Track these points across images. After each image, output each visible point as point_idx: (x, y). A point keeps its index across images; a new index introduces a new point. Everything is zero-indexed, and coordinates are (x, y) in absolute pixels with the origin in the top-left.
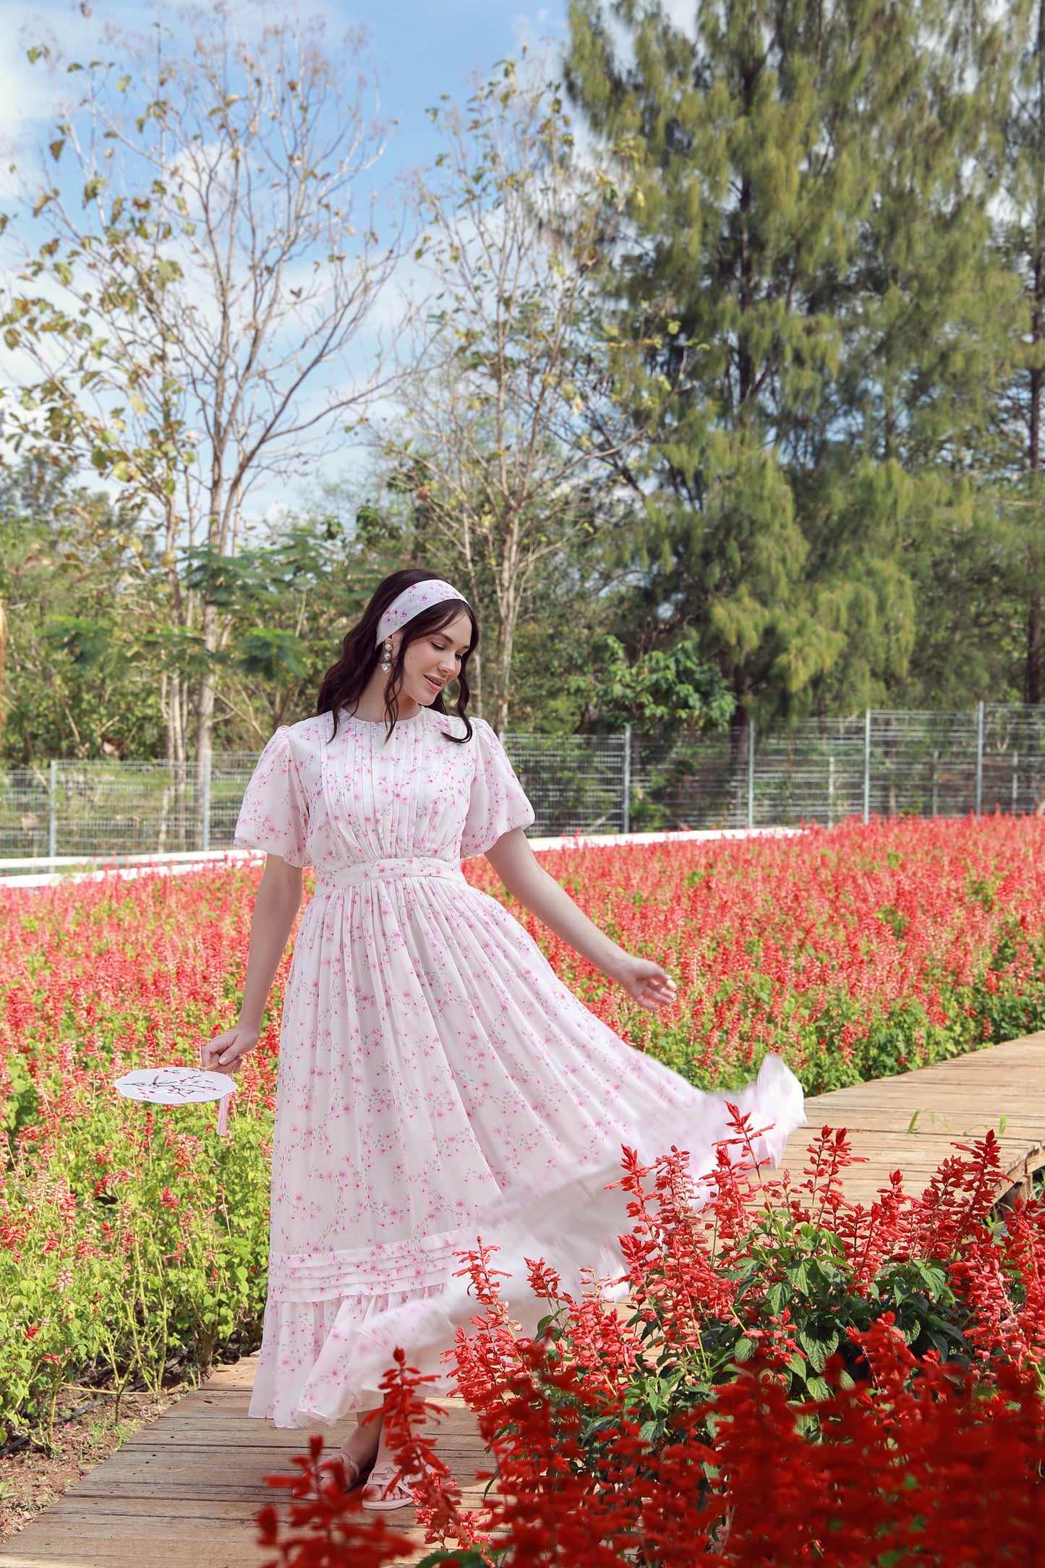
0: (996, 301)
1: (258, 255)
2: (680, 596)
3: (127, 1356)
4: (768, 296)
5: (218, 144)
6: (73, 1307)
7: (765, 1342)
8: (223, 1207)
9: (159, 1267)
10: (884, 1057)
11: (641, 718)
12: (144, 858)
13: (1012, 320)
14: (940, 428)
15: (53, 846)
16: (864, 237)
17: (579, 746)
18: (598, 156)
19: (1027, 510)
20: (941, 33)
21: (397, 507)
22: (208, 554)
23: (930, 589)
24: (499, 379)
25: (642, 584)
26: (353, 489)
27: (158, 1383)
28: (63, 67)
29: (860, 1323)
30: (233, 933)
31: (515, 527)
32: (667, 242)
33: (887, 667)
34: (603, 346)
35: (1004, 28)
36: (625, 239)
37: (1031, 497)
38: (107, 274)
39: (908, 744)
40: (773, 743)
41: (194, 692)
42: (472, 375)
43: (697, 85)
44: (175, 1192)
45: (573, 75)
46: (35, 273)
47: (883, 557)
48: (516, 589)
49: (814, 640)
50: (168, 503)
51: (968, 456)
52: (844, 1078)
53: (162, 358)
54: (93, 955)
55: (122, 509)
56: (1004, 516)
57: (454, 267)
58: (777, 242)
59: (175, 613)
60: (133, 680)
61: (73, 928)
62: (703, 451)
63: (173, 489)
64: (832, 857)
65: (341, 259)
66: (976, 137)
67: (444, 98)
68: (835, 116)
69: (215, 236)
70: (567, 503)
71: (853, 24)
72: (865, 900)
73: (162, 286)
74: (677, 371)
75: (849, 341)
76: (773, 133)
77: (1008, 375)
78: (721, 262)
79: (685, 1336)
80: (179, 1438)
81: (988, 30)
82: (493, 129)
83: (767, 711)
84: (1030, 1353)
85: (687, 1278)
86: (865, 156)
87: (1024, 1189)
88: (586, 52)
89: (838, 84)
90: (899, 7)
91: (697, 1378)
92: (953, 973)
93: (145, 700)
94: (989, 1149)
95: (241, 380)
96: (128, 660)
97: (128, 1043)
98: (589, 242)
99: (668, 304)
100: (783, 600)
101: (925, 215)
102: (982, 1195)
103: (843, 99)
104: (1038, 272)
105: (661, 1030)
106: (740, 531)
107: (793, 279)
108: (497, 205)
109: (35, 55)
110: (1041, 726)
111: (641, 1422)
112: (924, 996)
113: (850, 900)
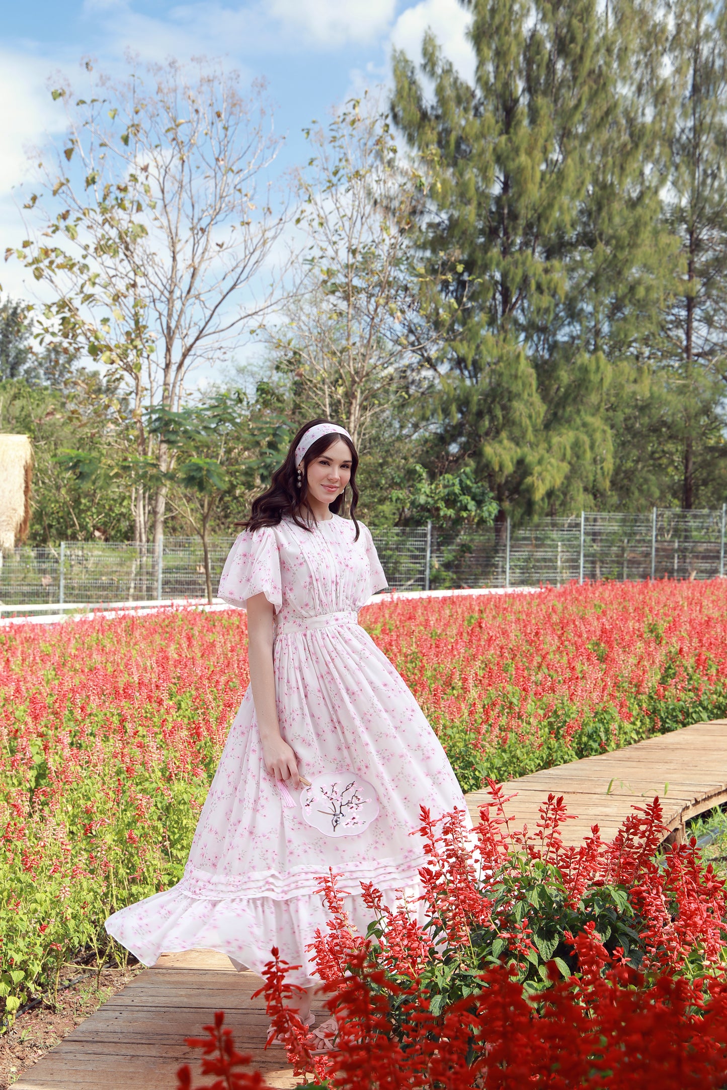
0: (665, 253)
1: (195, 221)
2: (463, 439)
3: (105, 944)
4: (521, 249)
5: (171, 151)
6: (70, 911)
7: (511, 941)
8: (167, 843)
9: (126, 883)
10: (591, 743)
11: (438, 517)
12: (120, 605)
13: (676, 266)
14: (629, 334)
15: (62, 596)
16: (581, 212)
17: (397, 535)
18: (413, 160)
19: (685, 386)
20: (632, 84)
21: (283, 382)
22: (163, 410)
23: (623, 435)
24: (348, 300)
25: (439, 431)
26: (255, 369)
27: (125, 962)
28: (73, 102)
29: (572, 928)
30: (176, 656)
31: (358, 394)
32: (456, 214)
33: (594, 486)
34: (415, 279)
35: (671, 82)
36: (430, 212)
37: (687, 378)
38: (99, 233)
39: (608, 534)
40: (521, 533)
41: (152, 498)
42: (332, 299)
43: (475, 115)
44: (137, 833)
45: (397, 109)
46: (54, 232)
47: (593, 415)
48: (359, 434)
49: (549, 467)
50: (137, 378)
51: (647, 351)
52: (566, 757)
53: (134, 285)
54: (86, 670)
55: (108, 381)
56: (670, 390)
57: (321, 230)
58: (525, 214)
59: (141, 448)
60: (115, 491)
61: (73, 651)
62: (478, 347)
63: (140, 369)
64: (559, 607)
65: (248, 224)
66: (652, 150)
67: (314, 122)
68: (563, 136)
69: (169, 209)
70: (391, 379)
71: (575, 78)
72: (580, 636)
73: (134, 241)
74: (462, 296)
75: (571, 278)
76: (524, 146)
77: (672, 300)
78: (490, 228)
79: (461, 937)
80: (137, 1001)
81: (661, 83)
82: (345, 141)
83: (519, 511)
84: (682, 950)
85: (462, 897)
86: (582, 161)
87: (679, 833)
88: (405, 94)
89: (565, 117)
90: (604, 68)
91: (468, 966)
92: (636, 686)
93: (121, 504)
94: (655, 810)
95: (184, 300)
96: (111, 478)
97: (107, 731)
98: (406, 214)
99: (457, 254)
100: (530, 443)
101: (620, 199)
102: (651, 841)
103: (569, 125)
104: (691, 235)
105: (448, 724)
106: (502, 398)
107: (537, 237)
108: (348, 190)
109: (57, 95)
110: (693, 524)
111: (431, 997)
112: (617, 701)
113: (571, 636)
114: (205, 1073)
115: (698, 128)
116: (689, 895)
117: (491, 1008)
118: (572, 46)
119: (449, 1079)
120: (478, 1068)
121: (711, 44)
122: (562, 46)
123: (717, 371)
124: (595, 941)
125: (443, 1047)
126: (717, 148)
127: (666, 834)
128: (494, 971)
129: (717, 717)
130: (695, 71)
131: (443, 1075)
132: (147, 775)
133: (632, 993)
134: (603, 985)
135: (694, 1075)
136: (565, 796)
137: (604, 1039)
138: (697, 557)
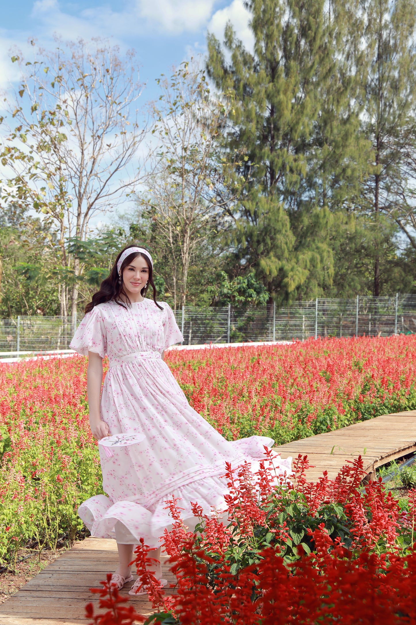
0: (363, 150)
1: (95, 131)
2: (249, 256)
3: (44, 537)
4: (281, 148)
5: (80, 91)
6: (23, 519)
7: (277, 534)
8: (79, 482)
9: (56, 504)
10: (322, 426)
11: (234, 300)
12: (52, 352)
13: (369, 157)
14: (343, 196)
15: (18, 347)
16: (315, 127)
17: (212, 311)
18: (219, 97)
19: (375, 226)
20: (343, 54)
21: (146, 224)
22: (76, 240)
23: (339, 254)
24: (183, 177)
25: (235, 252)
26: (129, 216)
27: (55, 547)
28: (24, 63)
29: (312, 527)
30: (84, 380)
31: (188, 231)
32: (244, 128)
33: (323, 283)
34: (221, 165)
35: (366, 52)
36: (229, 126)
37: (376, 221)
38: (40, 138)
39: (331, 311)
40: (282, 310)
41: (70, 291)
42: (173, 176)
43: (254, 71)
44: (62, 476)
45: (210, 68)
46: (13, 138)
47: (322, 242)
48: (189, 254)
49: (297, 273)
50: (61, 222)
51: (353, 206)
52: (308, 434)
53: (60, 169)
54: (33, 388)
55: (45, 224)
56: (366, 228)
57: (167, 137)
58: (284, 128)
59: (64, 262)
60: (49, 286)
61: (25, 378)
62: (257, 203)
63: (63, 216)
64: (304, 352)
65: (125, 133)
66: (355, 91)
67: (162, 75)
68: (304, 83)
69: (79, 125)
70: (207, 222)
71: (311, 50)
72: (315, 368)
73: (60, 143)
74: (247, 174)
75: (310, 164)
76: (282, 89)
77: (367, 177)
78: (263, 135)
79: (248, 532)
80: (62, 568)
81: (360, 53)
82: (180, 86)
83: (280, 299)
84: (374, 538)
85: (249, 510)
86: (315, 98)
87: (372, 475)
88: (214, 59)
89: (306, 71)
90: (328, 44)
91: (252, 547)
92: (348, 395)
93: (52, 294)
94: (359, 462)
95: (88, 177)
96: (47, 279)
97: (45, 421)
98: (215, 127)
99: (244, 150)
100: (286, 258)
101: (337, 119)
102: (357, 479)
103: (307, 77)
104: (378, 140)
105: (241, 416)
106: (270, 233)
107: (290, 141)
108: (182, 114)
109: (14, 59)
110: (379, 305)
111: (231, 565)
112: (337, 403)
113: (310, 368)
114: (101, 607)
115: (381, 79)
116: (378, 508)
117: (266, 571)
118: (310, 32)
119: (241, 609)
120: (258, 604)
121: (388, 31)
122: (304, 31)
123: (393, 217)
124: (325, 534)
125: (237, 592)
126: (392, 90)
127: (365, 475)
128: (267, 551)
129: (394, 412)
130: (379, 46)
131: (238, 607)
132: (68, 445)
133: (345, 562)
134: (329, 558)
135: (380, 606)
136: (308, 455)
137: (329, 587)
138: (382, 324)
